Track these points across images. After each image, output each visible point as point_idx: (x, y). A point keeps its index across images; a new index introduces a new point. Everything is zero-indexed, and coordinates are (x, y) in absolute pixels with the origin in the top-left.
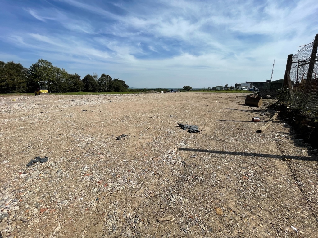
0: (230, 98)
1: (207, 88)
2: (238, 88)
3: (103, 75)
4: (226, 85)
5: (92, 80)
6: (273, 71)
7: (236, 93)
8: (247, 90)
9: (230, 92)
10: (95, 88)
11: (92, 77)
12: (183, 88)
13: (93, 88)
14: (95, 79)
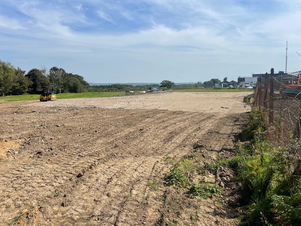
0: (234, 98)
1: (197, 82)
2: (241, 86)
3: (55, 69)
4: (225, 79)
5: (41, 77)
6: (287, 57)
7: (239, 93)
8: (251, 87)
9: (233, 92)
10: (46, 88)
11: (40, 72)
12: (161, 83)
13: (43, 88)
14: (43, 74)
